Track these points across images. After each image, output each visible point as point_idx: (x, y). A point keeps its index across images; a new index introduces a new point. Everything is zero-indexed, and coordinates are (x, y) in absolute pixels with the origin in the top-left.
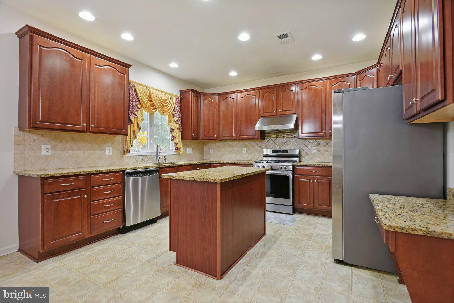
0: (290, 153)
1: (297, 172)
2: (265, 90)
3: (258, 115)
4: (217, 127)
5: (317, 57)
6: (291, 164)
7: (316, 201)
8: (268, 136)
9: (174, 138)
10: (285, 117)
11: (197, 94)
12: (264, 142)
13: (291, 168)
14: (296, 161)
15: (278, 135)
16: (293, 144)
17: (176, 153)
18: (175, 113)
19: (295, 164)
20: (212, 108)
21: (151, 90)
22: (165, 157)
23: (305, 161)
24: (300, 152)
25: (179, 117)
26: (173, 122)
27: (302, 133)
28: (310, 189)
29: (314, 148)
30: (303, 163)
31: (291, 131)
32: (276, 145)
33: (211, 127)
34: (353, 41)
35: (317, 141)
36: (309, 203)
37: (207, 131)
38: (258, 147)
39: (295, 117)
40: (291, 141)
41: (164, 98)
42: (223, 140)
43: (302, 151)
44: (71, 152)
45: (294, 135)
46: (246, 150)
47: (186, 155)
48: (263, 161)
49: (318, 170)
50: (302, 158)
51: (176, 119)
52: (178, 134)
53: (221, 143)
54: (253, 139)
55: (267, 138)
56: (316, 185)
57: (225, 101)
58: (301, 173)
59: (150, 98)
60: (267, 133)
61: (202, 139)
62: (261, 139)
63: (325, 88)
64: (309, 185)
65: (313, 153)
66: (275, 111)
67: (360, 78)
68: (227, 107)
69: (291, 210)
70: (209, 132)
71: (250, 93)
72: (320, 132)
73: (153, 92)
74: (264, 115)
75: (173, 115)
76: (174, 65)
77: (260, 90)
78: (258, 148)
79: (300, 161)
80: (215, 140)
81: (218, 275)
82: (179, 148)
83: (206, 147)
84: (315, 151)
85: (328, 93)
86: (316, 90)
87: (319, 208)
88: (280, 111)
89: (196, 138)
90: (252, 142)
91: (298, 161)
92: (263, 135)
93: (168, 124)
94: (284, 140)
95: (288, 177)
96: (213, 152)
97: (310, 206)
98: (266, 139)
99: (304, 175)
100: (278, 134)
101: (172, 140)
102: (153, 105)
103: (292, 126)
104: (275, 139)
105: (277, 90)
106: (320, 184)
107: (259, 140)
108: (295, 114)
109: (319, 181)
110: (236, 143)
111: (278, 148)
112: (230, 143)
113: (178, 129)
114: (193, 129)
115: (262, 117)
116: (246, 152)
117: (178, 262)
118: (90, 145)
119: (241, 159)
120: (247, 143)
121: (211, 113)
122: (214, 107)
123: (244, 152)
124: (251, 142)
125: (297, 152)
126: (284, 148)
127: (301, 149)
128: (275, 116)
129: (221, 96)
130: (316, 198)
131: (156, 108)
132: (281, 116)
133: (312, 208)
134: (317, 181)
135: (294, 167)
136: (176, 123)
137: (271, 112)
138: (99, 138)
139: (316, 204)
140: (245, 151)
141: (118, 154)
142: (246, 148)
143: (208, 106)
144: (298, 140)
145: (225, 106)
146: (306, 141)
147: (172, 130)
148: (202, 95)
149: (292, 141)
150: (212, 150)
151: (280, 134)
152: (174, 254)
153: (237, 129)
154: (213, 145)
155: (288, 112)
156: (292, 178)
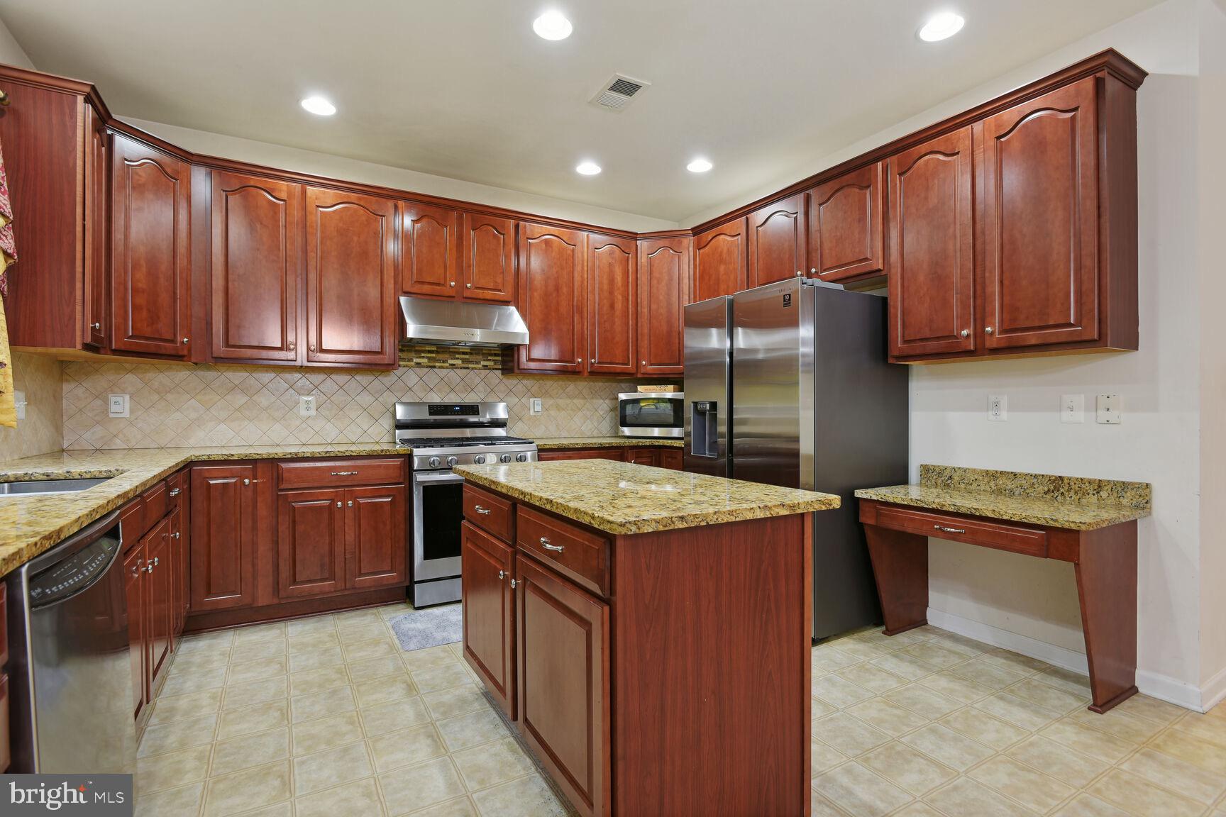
0: (482, 415)
5: (588, 168)
32: (429, 389)
34: (687, 170)
37: (145, 313)
38: (365, 393)
46: (313, 405)
94: (454, 375)
96: (127, 414)
100: (434, 355)
104: (427, 370)
105: (460, 218)
116: (313, 412)
119: (291, 440)
123: (303, 413)
126: (461, 399)
137: (439, 284)
140: (308, 409)
149: (477, 380)
151: (441, 356)
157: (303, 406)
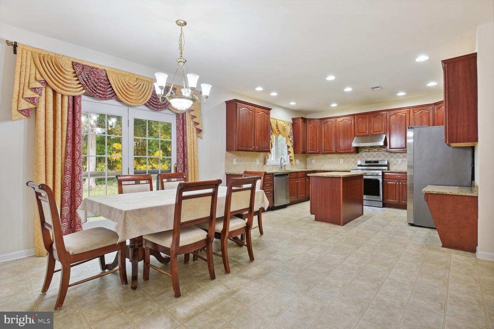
0: (380, 163)
1: (386, 177)
2: (359, 116)
3: (353, 135)
4: (319, 143)
5: (401, 94)
6: (381, 171)
7: (401, 198)
8: (361, 150)
9: (289, 152)
10: (375, 136)
11: (304, 120)
12: (358, 155)
13: (381, 174)
14: (385, 170)
15: (370, 150)
16: (383, 156)
17: (290, 164)
18: (290, 135)
19: (384, 171)
20: (315, 130)
21: (278, 121)
22: (285, 166)
23: (393, 168)
24: (388, 163)
25: (293, 138)
26: (289, 141)
27: (390, 148)
28: (396, 190)
29: (401, 159)
30: (390, 171)
31: (381, 147)
32: (368, 157)
33: (315, 144)
35: (403, 154)
36: (395, 199)
37: (312, 147)
38: (353, 158)
39: (384, 136)
40: (380, 154)
41: (285, 125)
42: (323, 154)
43: (390, 162)
44: (243, 163)
45: (384, 150)
46: (343, 161)
47: (296, 164)
48: (358, 170)
49: (402, 175)
50: (390, 167)
51: (291, 139)
52: (291, 149)
53: (321, 156)
54: (350, 153)
55: (361, 152)
56: (401, 186)
57: (325, 124)
58: (389, 177)
59: (277, 126)
60: (360, 148)
61: (308, 153)
62: (356, 153)
63: (409, 114)
64: (396, 186)
65: (399, 163)
66: (367, 132)
67: (437, 108)
68: (328, 129)
69: (381, 204)
70: (313, 148)
71: (346, 118)
72: (405, 147)
73: (279, 122)
74: (358, 135)
75: (289, 136)
76: (293, 104)
77: (355, 116)
78: (353, 160)
79: (388, 169)
80: (318, 153)
81: (341, 224)
82: (292, 160)
83: (308, 159)
84: (401, 162)
85: (411, 118)
86: (401, 116)
87: (403, 203)
88: (372, 132)
89: (304, 153)
90: (348, 155)
91: (387, 169)
92: (357, 150)
93: (286, 143)
94: (375, 154)
95: (379, 181)
96: (314, 163)
97: (396, 201)
98: (359, 153)
99: (391, 178)
101: (288, 154)
102: (279, 131)
103: (382, 143)
104: (367, 152)
106: (404, 186)
107: (354, 153)
108: (384, 134)
109: (403, 183)
110: (334, 156)
111: (369, 159)
112: (329, 156)
113: (292, 146)
114: (302, 146)
115: (357, 136)
116: (342, 163)
117: (316, 219)
118: (250, 158)
120: (343, 155)
121: (315, 133)
122: (317, 129)
124: (346, 155)
125: (386, 163)
126: (375, 159)
127: (389, 160)
128: (367, 135)
129: (323, 121)
130: (401, 196)
131: (280, 133)
132: (372, 135)
133: (397, 203)
134: (402, 183)
135: (383, 173)
136: (291, 142)
137: (364, 133)
138: (253, 154)
139: (400, 200)
141: (262, 164)
142: (342, 160)
143: (312, 128)
144: (387, 154)
145: (326, 127)
146: (393, 154)
147: (288, 147)
148: (308, 120)
149: (382, 154)
150: (313, 161)
152: (314, 216)
153: (336, 145)
154: (315, 157)
155: (378, 133)
156: (381, 181)
157: (341, 161)
